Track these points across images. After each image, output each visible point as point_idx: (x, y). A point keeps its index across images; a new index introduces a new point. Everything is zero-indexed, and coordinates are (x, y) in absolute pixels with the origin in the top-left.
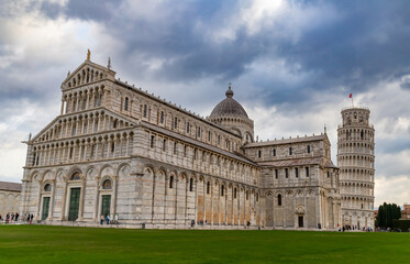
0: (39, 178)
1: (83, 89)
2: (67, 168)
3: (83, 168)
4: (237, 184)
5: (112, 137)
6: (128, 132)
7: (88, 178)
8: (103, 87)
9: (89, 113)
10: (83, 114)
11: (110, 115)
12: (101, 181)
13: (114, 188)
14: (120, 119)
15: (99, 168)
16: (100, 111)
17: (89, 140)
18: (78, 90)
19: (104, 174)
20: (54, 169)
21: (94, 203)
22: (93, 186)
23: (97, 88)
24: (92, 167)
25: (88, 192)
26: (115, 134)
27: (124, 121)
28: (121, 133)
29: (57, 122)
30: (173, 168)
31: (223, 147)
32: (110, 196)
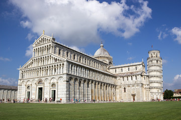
0: (25, 84)
1: (42, 46)
2: (37, 79)
3: (43, 79)
4: (107, 84)
5: (55, 66)
6: (62, 64)
7: (45, 83)
8: (50, 45)
9: (44, 56)
10: (42, 57)
11: (54, 57)
12: (51, 84)
13: (56, 87)
14: (58, 58)
15: (50, 79)
16: (49, 55)
17: (45, 68)
18: (40, 47)
19: (52, 81)
20: (31, 80)
21: (48, 93)
22: (48, 86)
23: (48, 46)
24: (47, 79)
25: (45, 89)
26: (56, 64)
27: (60, 59)
28: (59, 64)
29: (31, 61)
30: (81, 78)
31: (100, 68)
32: (55, 91)
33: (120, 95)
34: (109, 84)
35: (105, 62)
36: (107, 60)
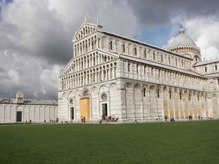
0: (66, 96)
1: (84, 40)
2: (81, 89)
3: (89, 88)
4: (191, 90)
5: (104, 67)
6: (113, 63)
7: (93, 94)
8: (95, 36)
9: (89, 54)
10: (86, 55)
11: (101, 53)
12: (100, 95)
13: (108, 99)
14: (107, 55)
15: (98, 87)
16: (95, 52)
17: (91, 71)
18: (82, 41)
19: (102, 91)
20: (74, 91)
21: (98, 109)
22: (96, 98)
23: (92, 38)
24: (94, 87)
25: (93, 103)
26: (106, 65)
27: (110, 56)
28: (109, 64)
29: (73, 62)
30: (145, 84)
31: (179, 67)
32: (106, 104)
33: (213, 108)
34: (195, 91)
35: (188, 57)
36: (191, 53)
